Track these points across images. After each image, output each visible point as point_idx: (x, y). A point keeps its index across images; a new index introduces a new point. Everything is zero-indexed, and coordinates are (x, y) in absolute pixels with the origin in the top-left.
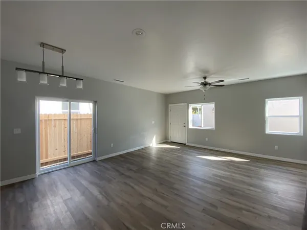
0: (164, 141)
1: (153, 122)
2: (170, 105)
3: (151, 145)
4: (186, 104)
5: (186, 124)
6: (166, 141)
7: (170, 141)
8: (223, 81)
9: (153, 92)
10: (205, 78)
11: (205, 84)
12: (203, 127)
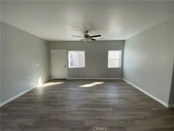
0: (48, 80)
1: (38, 65)
2: (52, 51)
3: (37, 86)
4: (66, 50)
5: (67, 65)
6: (50, 79)
7: (53, 78)
8: (100, 36)
9: (38, 37)
10: (87, 32)
11: (87, 36)
12: (78, 66)
